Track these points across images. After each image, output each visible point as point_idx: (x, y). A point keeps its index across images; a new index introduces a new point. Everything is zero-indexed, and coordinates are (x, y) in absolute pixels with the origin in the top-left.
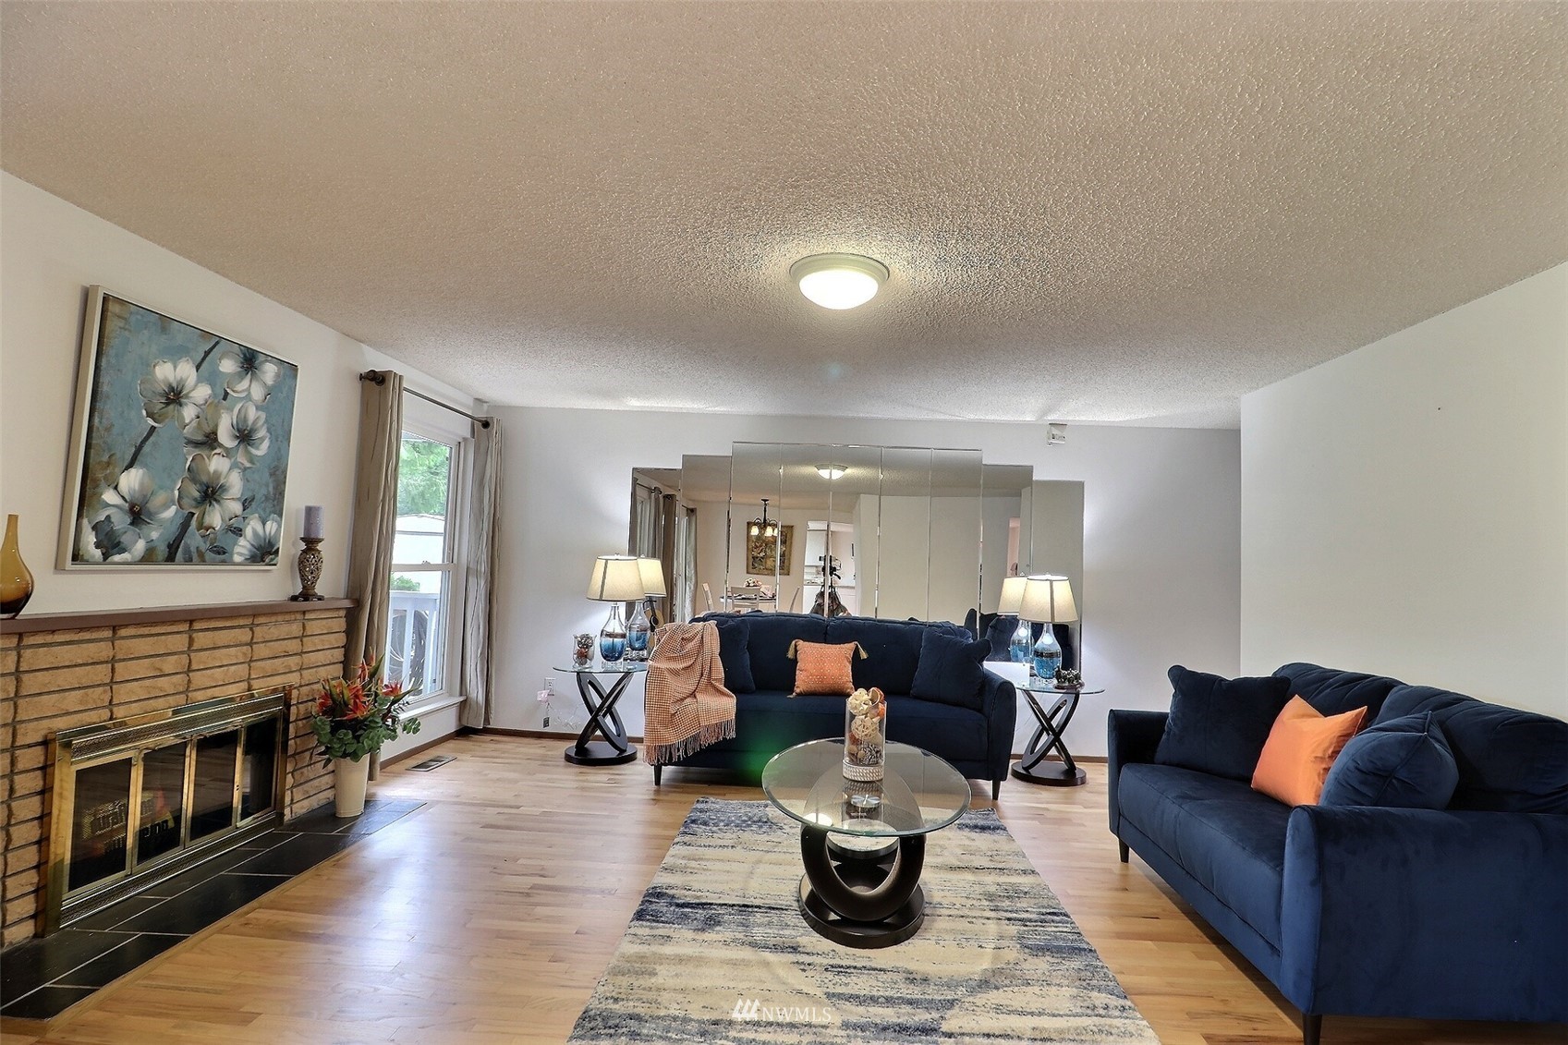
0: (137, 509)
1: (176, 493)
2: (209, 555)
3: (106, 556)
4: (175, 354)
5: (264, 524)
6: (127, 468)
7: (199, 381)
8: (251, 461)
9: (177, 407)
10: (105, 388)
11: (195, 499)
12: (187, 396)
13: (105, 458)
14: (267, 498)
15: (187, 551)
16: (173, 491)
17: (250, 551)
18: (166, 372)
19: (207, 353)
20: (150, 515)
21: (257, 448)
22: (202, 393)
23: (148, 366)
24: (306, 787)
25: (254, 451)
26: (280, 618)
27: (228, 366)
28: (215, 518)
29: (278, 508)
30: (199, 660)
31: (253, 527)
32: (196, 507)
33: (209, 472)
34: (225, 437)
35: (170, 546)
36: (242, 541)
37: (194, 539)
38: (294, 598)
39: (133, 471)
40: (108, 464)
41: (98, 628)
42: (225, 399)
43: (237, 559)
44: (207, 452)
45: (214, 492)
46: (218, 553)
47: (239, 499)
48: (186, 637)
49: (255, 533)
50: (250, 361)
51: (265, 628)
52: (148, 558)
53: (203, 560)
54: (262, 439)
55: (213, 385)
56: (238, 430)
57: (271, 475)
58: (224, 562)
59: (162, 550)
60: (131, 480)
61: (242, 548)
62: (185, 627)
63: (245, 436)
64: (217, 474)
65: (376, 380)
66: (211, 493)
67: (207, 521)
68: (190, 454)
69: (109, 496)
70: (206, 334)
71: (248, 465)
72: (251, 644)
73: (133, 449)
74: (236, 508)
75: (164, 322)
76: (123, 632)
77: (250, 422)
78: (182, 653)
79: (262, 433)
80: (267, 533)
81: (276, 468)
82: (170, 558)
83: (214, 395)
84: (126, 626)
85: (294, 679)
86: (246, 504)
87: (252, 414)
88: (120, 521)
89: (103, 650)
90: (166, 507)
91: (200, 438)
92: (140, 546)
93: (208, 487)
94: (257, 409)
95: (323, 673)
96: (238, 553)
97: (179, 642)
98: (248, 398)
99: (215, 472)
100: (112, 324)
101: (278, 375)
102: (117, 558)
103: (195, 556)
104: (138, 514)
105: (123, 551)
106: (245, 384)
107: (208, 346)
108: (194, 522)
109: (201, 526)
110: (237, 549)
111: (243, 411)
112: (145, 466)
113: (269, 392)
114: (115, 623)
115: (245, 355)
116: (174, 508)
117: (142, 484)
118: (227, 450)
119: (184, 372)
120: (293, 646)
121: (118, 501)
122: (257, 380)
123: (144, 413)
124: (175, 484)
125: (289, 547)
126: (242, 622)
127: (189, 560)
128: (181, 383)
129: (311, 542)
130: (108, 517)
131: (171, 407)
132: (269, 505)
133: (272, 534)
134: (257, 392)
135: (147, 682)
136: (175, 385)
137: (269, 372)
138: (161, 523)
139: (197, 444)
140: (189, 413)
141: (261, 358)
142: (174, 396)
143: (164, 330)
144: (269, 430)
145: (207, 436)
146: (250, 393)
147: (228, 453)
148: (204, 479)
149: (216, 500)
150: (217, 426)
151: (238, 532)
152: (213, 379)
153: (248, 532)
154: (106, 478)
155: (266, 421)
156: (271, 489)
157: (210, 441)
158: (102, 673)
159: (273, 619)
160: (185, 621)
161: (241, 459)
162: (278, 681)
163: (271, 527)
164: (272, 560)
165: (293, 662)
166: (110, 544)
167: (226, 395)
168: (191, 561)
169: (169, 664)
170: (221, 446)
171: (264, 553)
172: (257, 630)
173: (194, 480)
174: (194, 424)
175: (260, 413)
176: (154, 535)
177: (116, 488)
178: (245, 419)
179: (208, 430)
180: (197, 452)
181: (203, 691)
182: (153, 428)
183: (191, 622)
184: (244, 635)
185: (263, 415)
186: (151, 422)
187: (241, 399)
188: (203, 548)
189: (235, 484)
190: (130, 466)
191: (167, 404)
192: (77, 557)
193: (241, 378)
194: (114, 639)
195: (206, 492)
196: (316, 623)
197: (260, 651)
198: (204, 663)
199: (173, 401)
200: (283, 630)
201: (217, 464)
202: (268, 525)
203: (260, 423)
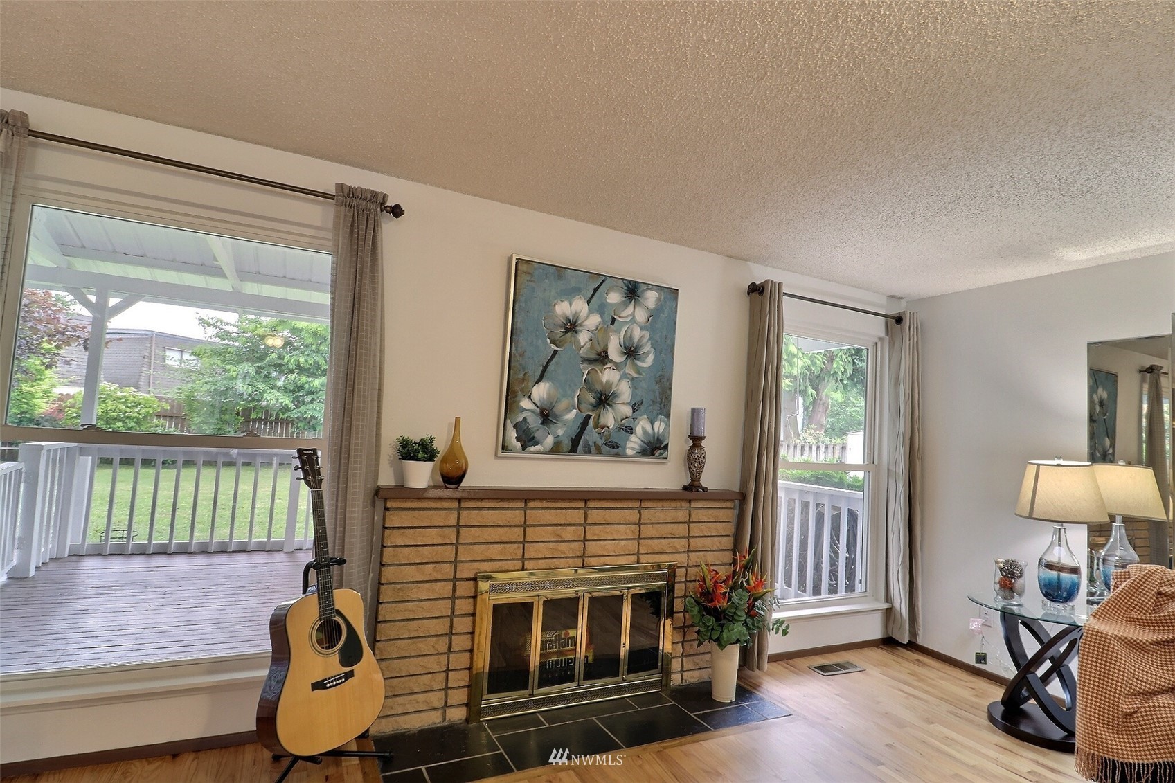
0: (546, 412)
1: (576, 399)
2: (605, 449)
3: (524, 447)
4: (570, 293)
5: (652, 424)
6: (537, 383)
7: (590, 312)
8: (638, 372)
9: (574, 334)
10: (519, 325)
11: (592, 405)
12: (581, 325)
13: (521, 376)
14: (654, 403)
15: (586, 444)
16: (573, 398)
17: (641, 446)
18: (563, 309)
19: (596, 290)
20: (556, 417)
21: (643, 361)
22: (594, 321)
23: (549, 306)
24: (696, 659)
25: (640, 364)
26: (666, 504)
27: (614, 298)
28: (609, 419)
29: (665, 411)
30: (592, 532)
31: (643, 426)
32: (593, 411)
33: (602, 383)
34: (614, 353)
35: (572, 440)
36: (633, 438)
37: (591, 435)
38: (685, 488)
39: (542, 384)
40: (523, 380)
41: (514, 499)
42: (613, 323)
43: (629, 452)
44: (600, 367)
45: (607, 398)
46: (613, 447)
47: (628, 404)
48: (582, 512)
49: (645, 431)
50: (633, 291)
51: (652, 511)
52: (556, 449)
53: (599, 452)
54: (647, 354)
55: (602, 314)
56: (625, 348)
57: (657, 383)
58: (617, 455)
59: (567, 443)
60: (541, 391)
61: (633, 443)
62: (582, 505)
63: (631, 352)
64: (609, 384)
65: (756, 290)
66: (604, 399)
67: (602, 421)
68: (586, 369)
69: (525, 404)
70: (595, 275)
71: (635, 375)
72: (639, 524)
73: (541, 369)
74: (627, 410)
75: (560, 271)
76: (531, 504)
77: (635, 341)
78: (580, 525)
79: (647, 348)
80: (656, 430)
81: (661, 377)
82: (573, 450)
83: (604, 321)
84: (534, 500)
85: (680, 559)
86: (635, 408)
87: (637, 333)
88: (534, 422)
89: (517, 516)
90: (568, 410)
91: (593, 356)
92: (549, 441)
93: (602, 395)
94: (641, 330)
95: (711, 557)
96: (629, 448)
97: (577, 516)
98: (633, 321)
99: (606, 382)
100: (523, 278)
101: (659, 300)
102: (532, 449)
103: (593, 449)
104: (547, 416)
105: (537, 443)
106: (630, 310)
107: (597, 283)
108: (591, 422)
109: (597, 425)
110: (629, 444)
111: (629, 332)
112: (550, 380)
113: (653, 315)
114: (526, 497)
115: (628, 287)
116: (574, 412)
117: (549, 394)
118: (616, 364)
119: (579, 306)
120: (681, 530)
121: (532, 407)
122: (640, 305)
123: (548, 340)
124: (574, 392)
125: (677, 445)
126: (630, 504)
127: (588, 452)
128: (576, 316)
129: (696, 440)
130: (525, 419)
131: (569, 334)
132: (657, 407)
133: (661, 432)
134: (641, 315)
135: (551, 545)
136: (571, 317)
137: (651, 298)
138: (565, 423)
139: (591, 361)
140: (583, 337)
141: (643, 287)
142: (571, 326)
143: (560, 277)
144: (652, 346)
145: (599, 354)
146: (634, 317)
147: (617, 367)
148: (598, 388)
149: (609, 405)
150: (607, 346)
151: (630, 430)
152: (601, 309)
153: (639, 430)
154: (522, 390)
155: (651, 338)
156: (657, 394)
157: (602, 358)
158: (516, 534)
159: (660, 504)
160: (581, 500)
161: (629, 370)
162: (665, 560)
163: (659, 426)
164: (661, 454)
165: (680, 544)
166: (527, 439)
167: (613, 320)
168: (590, 453)
169: (569, 533)
170: (611, 361)
171: (654, 448)
172: (645, 513)
173: (590, 390)
174: (588, 345)
175: (644, 332)
176: (560, 432)
177: (530, 397)
178: (631, 339)
179: (599, 349)
180: (592, 367)
181: (597, 558)
182: (556, 352)
183: (586, 501)
184: (634, 516)
185: (647, 334)
186: (554, 347)
187: (626, 323)
188: (600, 442)
189: (625, 391)
190: (539, 380)
191: (566, 333)
192: (505, 448)
193: (626, 305)
194: (525, 509)
195: (600, 399)
196: (703, 511)
197: (648, 530)
198: (598, 535)
199: (570, 330)
200: (670, 515)
201: (608, 376)
202: (657, 424)
203: (645, 340)
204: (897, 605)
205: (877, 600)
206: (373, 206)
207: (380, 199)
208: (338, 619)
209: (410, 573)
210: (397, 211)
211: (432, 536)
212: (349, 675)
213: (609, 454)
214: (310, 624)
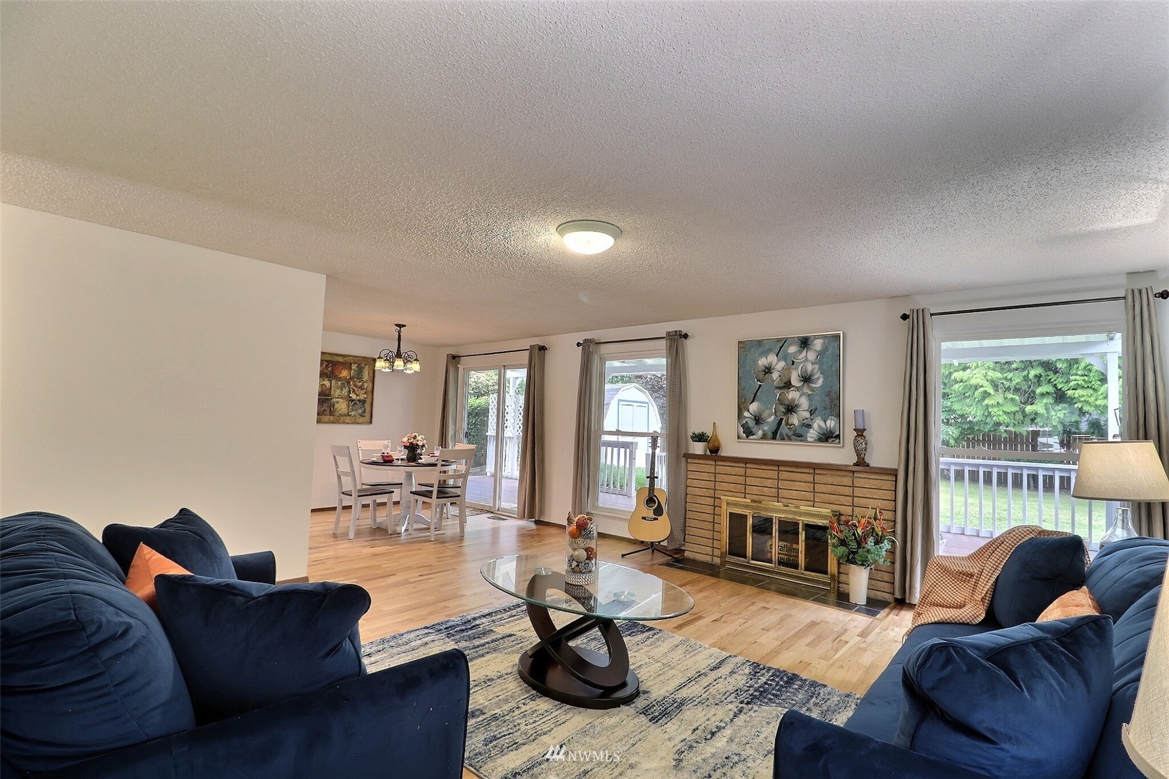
0: (757, 418)
1: (774, 410)
2: (793, 437)
3: (748, 437)
4: (765, 353)
5: (825, 422)
6: (751, 403)
7: (778, 360)
8: (813, 391)
9: (770, 374)
10: (740, 375)
11: (783, 412)
12: (773, 369)
13: (745, 398)
14: (828, 408)
15: (782, 435)
16: (772, 409)
17: (818, 436)
18: (763, 362)
19: (781, 348)
20: (763, 420)
21: (816, 383)
22: (782, 364)
23: (755, 362)
25: (813, 385)
26: (833, 472)
27: (792, 349)
28: (795, 420)
29: (836, 413)
30: (782, 484)
31: (818, 423)
32: (784, 416)
33: (789, 399)
34: (795, 381)
35: (773, 433)
36: (811, 431)
37: (784, 430)
38: (854, 464)
39: (754, 403)
40: (745, 402)
41: (741, 462)
42: (793, 364)
43: (809, 439)
44: (787, 390)
45: (792, 408)
46: (799, 436)
47: (807, 410)
48: (776, 472)
49: (820, 427)
50: (805, 343)
51: (823, 476)
52: (764, 437)
53: (790, 439)
54: (818, 378)
55: (786, 360)
56: (802, 377)
57: (829, 395)
58: (802, 441)
59: (770, 434)
60: (754, 407)
61: (812, 434)
62: (777, 468)
63: (807, 379)
64: (793, 400)
66: (791, 409)
67: (790, 422)
68: (778, 392)
69: (746, 414)
70: (779, 340)
71: (811, 393)
72: (814, 483)
73: (753, 395)
74: (807, 414)
75: (759, 343)
76: (749, 466)
77: (809, 372)
78: (775, 479)
79: (818, 375)
80: (828, 426)
81: (830, 392)
82: (774, 438)
83: (787, 364)
84: (751, 463)
85: (848, 510)
86: (811, 413)
87: (810, 367)
88: (751, 423)
89: (741, 471)
90: (770, 416)
91: (782, 385)
92: (760, 433)
93: (789, 406)
94: (812, 364)
96: (810, 437)
97: (774, 474)
98: (807, 360)
99: (792, 399)
100: (742, 350)
101: (824, 343)
102: (751, 437)
103: (786, 437)
104: (758, 420)
105: (753, 435)
106: (804, 354)
107: (781, 345)
108: (783, 422)
109: (787, 424)
110: (809, 435)
111: (804, 368)
112: (758, 400)
113: (821, 354)
114: (745, 462)
115: (801, 341)
116: (773, 417)
117: (758, 408)
118: (797, 387)
119: (772, 358)
120: (848, 491)
121: (750, 415)
122: (810, 350)
123: (756, 380)
124: (772, 406)
125: (849, 435)
126: (807, 471)
127: (783, 439)
128: (770, 364)
129: (860, 431)
130: (747, 422)
131: (767, 375)
132: (828, 411)
133: (832, 427)
134: (811, 356)
135: (760, 488)
136: (767, 366)
137: (818, 344)
138: (768, 423)
139: (781, 388)
140: (775, 375)
141: (811, 339)
142: (768, 370)
143: (760, 346)
144: (821, 373)
145: (785, 383)
146: (807, 358)
147: (798, 389)
148: (787, 403)
149: (794, 412)
150: (790, 378)
151: (809, 426)
152: (785, 357)
153: (815, 426)
154: (745, 407)
155: (820, 369)
156: (828, 403)
157: (788, 385)
158: (741, 480)
159: (829, 472)
160: (776, 465)
161: (806, 390)
162: (833, 508)
163: (831, 423)
164: (833, 441)
165: (846, 500)
166: (749, 432)
167: (793, 362)
169: (769, 483)
170: (793, 386)
171: (828, 437)
172: (818, 476)
173: (781, 404)
174: (779, 379)
175: (814, 366)
176: (766, 428)
177: (749, 410)
178: (806, 371)
179: (786, 381)
180: (782, 391)
181: (785, 499)
182: (760, 385)
183: (778, 466)
184: (810, 478)
185: (817, 366)
186: (759, 383)
187: (802, 362)
188: (790, 434)
189: (804, 403)
190: (753, 401)
191: (765, 375)
192: (739, 438)
193: (800, 352)
194: (746, 468)
195: (788, 409)
196: (862, 480)
197: (818, 488)
198: (786, 486)
199: (768, 372)
200: (837, 480)
201: (792, 395)
202: (828, 422)
203: (816, 370)
206: (676, 337)
207: (678, 333)
208: (655, 498)
209: (698, 492)
210: (686, 336)
211: (705, 476)
212: (655, 519)
213: (796, 440)
214: (643, 498)
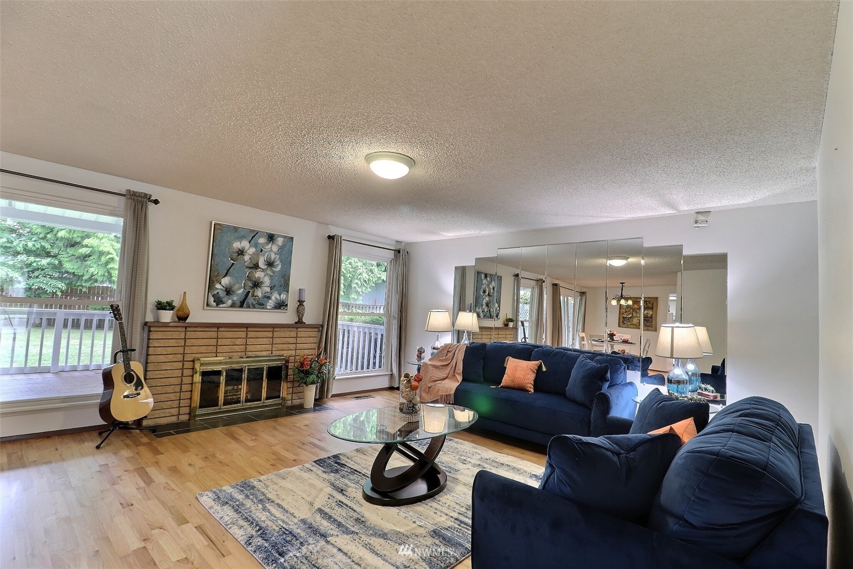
1: (243, 285)
2: (257, 306)
3: (217, 305)
4: (241, 238)
5: (280, 296)
6: (224, 277)
7: (250, 246)
8: (274, 273)
9: (242, 256)
10: (215, 252)
11: (251, 287)
12: (246, 252)
13: (216, 274)
14: (281, 286)
15: (248, 304)
16: (241, 284)
17: (274, 305)
18: (237, 245)
19: (253, 237)
20: (233, 292)
21: (276, 268)
22: (252, 250)
23: (231, 244)
24: (298, 394)
25: (274, 269)
26: (285, 329)
27: (262, 240)
28: (259, 293)
29: (286, 290)
30: (249, 341)
31: (275, 296)
32: (251, 289)
33: (256, 277)
34: (262, 264)
35: (241, 302)
36: (270, 301)
37: (250, 300)
38: (296, 323)
39: (226, 278)
40: (217, 276)
41: (212, 327)
42: (261, 251)
43: (268, 307)
44: (255, 270)
46: (261, 305)
47: (268, 286)
48: (245, 333)
49: (276, 298)
50: (271, 238)
51: (279, 333)
52: (233, 305)
53: (254, 307)
54: (278, 265)
55: (256, 248)
56: (267, 262)
57: (282, 277)
58: (263, 308)
59: (238, 303)
60: (226, 281)
61: (270, 304)
62: (245, 329)
63: (270, 264)
64: (259, 278)
65: (330, 238)
66: (257, 284)
67: (255, 294)
68: (248, 272)
69: (218, 286)
70: (252, 231)
71: (272, 274)
72: (273, 338)
73: (226, 271)
74: (268, 289)
75: (236, 229)
76: (220, 329)
77: (272, 260)
78: (244, 338)
79: (278, 262)
80: (282, 298)
81: (285, 275)
82: (241, 306)
83: (257, 251)
84: (222, 327)
85: (292, 353)
86: (272, 288)
87: (273, 256)
88: (222, 294)
89: (214, 334)
90: (239, 289)
91: (252, 266)
92: (230, 302)
93: (255, 282)
94: (275, 254)
95: (306, 352)
97: (243, 335)
98: (271, 250)
100: (217, 232)
101: (284, 241)
102: (221, 306)
103: (251, 306)
104: (229, 291)
105: (224, 303)
106: (270, 246)
107: (253, 235)
108: (250, 294)
109: (253, 296)
110: (268, 304)
111: (269, 256)
112: (230, 276)
113: (281, 248)
114: (218, 326)
115: (269, 236)
116: (242, 290)
117: (229, 282)
119: (245, 244)
120: (293, 340)
121: (221, 287)
122: (274, 244)
123: (230, 259)
124: (242, 281)
125: (292, 304)
126: (268, 330)
127: (249, 307)
128: (243, 248)
129: (301, 302)
130: (218, 292)
131: (240, 256)
132: (282, 288)
133: (284, 298)
134: (275, 248)
135: (230, 347)
136: (241, 249)
137: (280, 241)
138: (237, 295)
139: (250, 268)
140: (247, 258)
141: (276, 236)
142: (241, 252)
143: (236, 232)
144: (280, 262)
145: (255, 265)
147: (263, 270)
148: (254, 280)
149: (259, 287)
150: (258, 261)
151: (269, 298)
152: (256, 245)
153: (273, 298)
154: (217, 280)
155: (280, 258)
156: (283, 282)
157: (256, 266)
158: (214, 342)
159: (282, 329)
160: (245, 327)
161: (269, 272)
162: (286, 353)
163: (283, 296)
164: (284, 308)
165: (292, 347)
166: (219, 301)
168: (250, 307)
169: (238, 342)
170: (260, 268)
171: (281, 305)
172: (275, 333)
173: (250, 280)
174: (249, 261)
175: (276, 256)
176: (235, 299)
177: (220, 283)
178: (270, 258)
179: (255, 263)
180: (251, 270)
181: (252, 352)
182: (233, 264)
183: (247, 328)
184: (270, 334)
185: (278, 256)
186: (232, 262)
187: (268, 251)
188: (254, 303)
189: (267, 281)
190: (225, 276)
191: (238, 255)
192: (208, 305)
193: (268, 244)
194: (218, 331)
195: (255, 284)
196: (302, 332)
197: (276, 341)
198: (252, 342)
199: (240, 254)
200: (287, 334)
201: (258, 274)
202: (282, 295)
203: (277, 259)
204: (394, 372)
205: (387, 371)
206: (145, 200)
207: (148, 197)
208: (132, 373)
210: (156, 202)
211: (172, 343)
212: (138, 394)
213: (259, 308)
214: (121, 374)
